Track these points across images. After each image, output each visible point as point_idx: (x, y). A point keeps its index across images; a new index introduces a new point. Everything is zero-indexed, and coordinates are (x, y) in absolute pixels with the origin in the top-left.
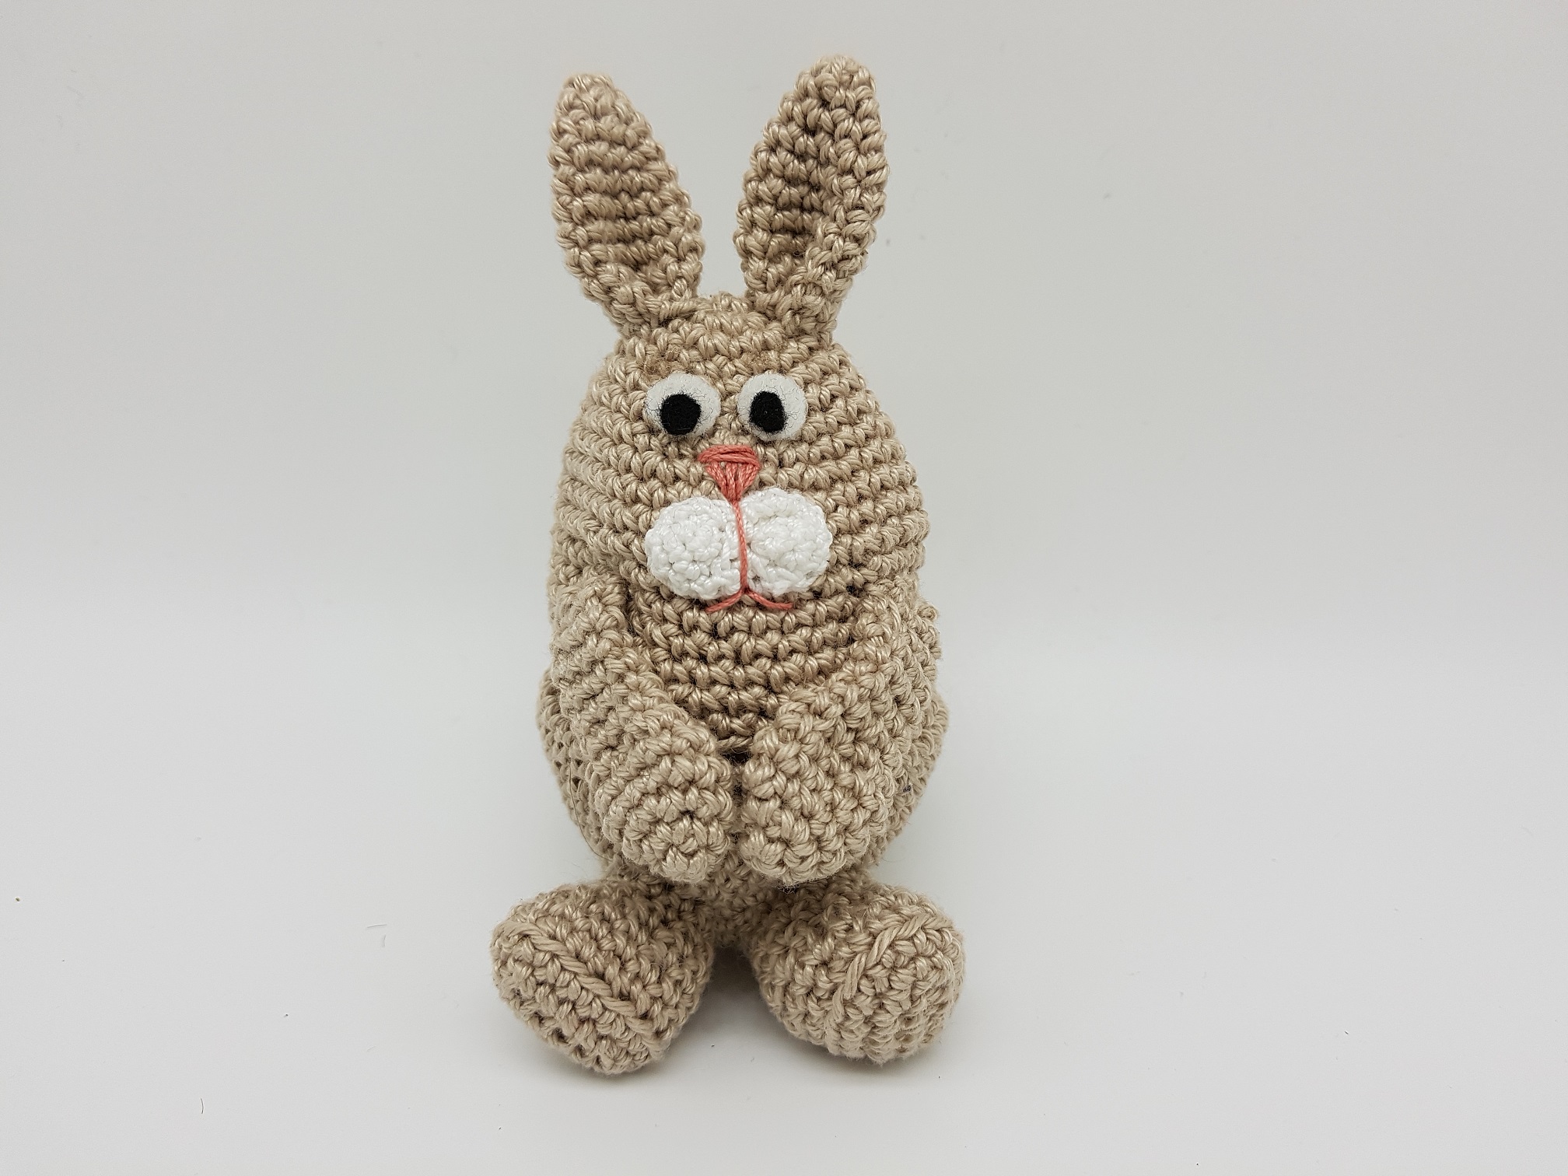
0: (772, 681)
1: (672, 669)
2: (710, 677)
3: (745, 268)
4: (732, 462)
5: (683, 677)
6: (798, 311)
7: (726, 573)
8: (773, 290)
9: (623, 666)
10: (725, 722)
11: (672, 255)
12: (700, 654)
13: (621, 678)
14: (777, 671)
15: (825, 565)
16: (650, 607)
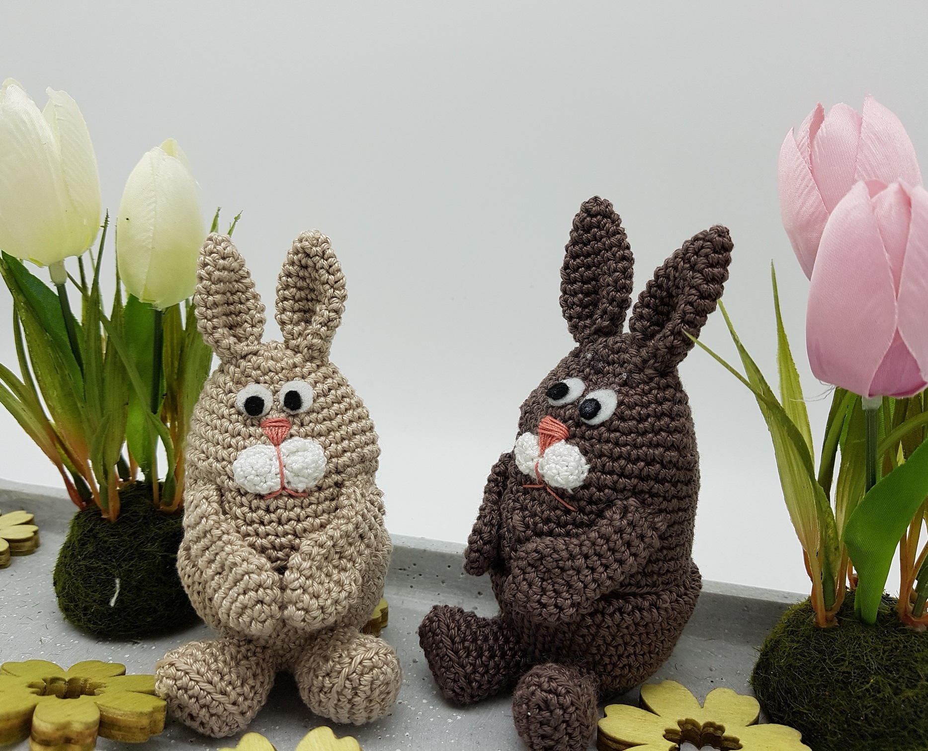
0: (297, 531)
1: (247, 529)
3: (282, 329)
4: (276, 426)
5: (253, 533)
6: (310, 347)
7: (273, 480)
9: (221, 532)
10: (274, 554)
11: (249, 324)
13: (220, 538)
14: (299, 527)
15: (323, 474)
16: (234, 499)
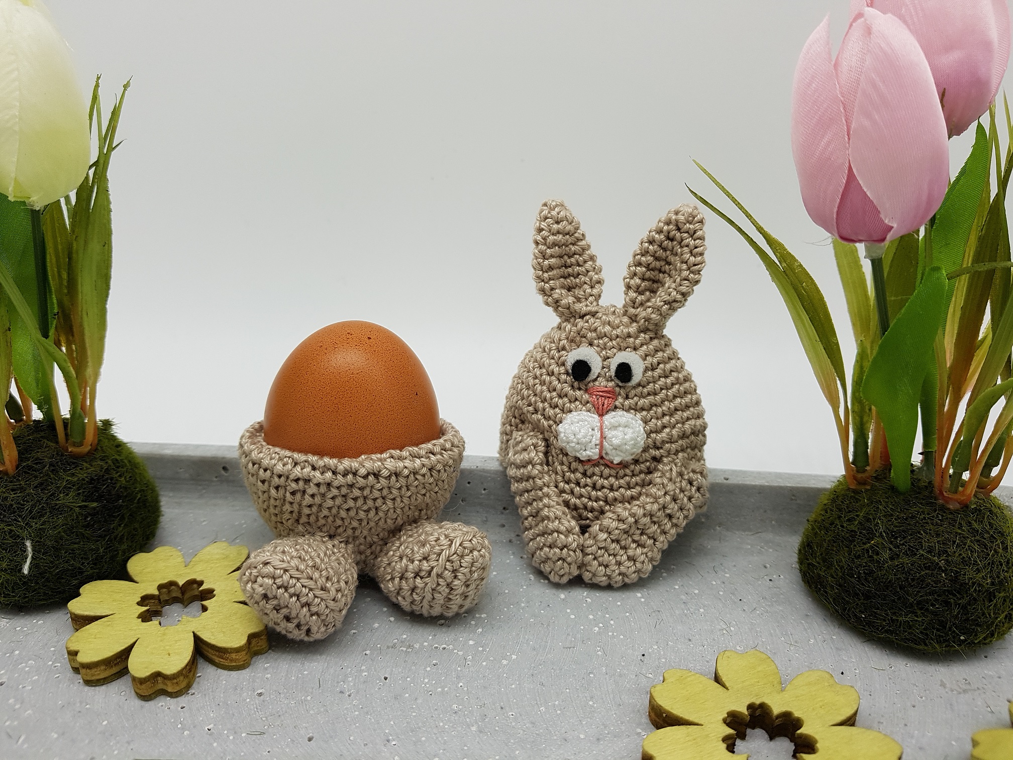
2: (580, 493)
3: (626, 294)
4: (602, 396)
5: (568, 491)
6: (647, 320)
7: (592, 450)
8: (637, 308)
9: (542, 483)
11: (588, 285)
12: (577, 482)
13: (541, 489)
